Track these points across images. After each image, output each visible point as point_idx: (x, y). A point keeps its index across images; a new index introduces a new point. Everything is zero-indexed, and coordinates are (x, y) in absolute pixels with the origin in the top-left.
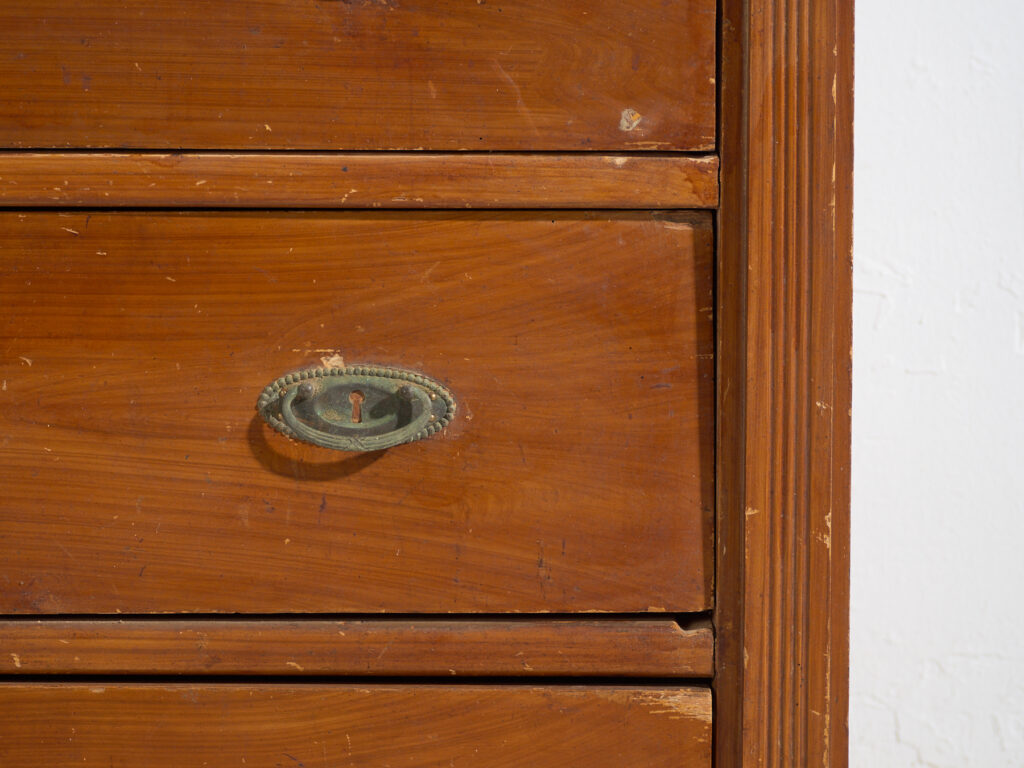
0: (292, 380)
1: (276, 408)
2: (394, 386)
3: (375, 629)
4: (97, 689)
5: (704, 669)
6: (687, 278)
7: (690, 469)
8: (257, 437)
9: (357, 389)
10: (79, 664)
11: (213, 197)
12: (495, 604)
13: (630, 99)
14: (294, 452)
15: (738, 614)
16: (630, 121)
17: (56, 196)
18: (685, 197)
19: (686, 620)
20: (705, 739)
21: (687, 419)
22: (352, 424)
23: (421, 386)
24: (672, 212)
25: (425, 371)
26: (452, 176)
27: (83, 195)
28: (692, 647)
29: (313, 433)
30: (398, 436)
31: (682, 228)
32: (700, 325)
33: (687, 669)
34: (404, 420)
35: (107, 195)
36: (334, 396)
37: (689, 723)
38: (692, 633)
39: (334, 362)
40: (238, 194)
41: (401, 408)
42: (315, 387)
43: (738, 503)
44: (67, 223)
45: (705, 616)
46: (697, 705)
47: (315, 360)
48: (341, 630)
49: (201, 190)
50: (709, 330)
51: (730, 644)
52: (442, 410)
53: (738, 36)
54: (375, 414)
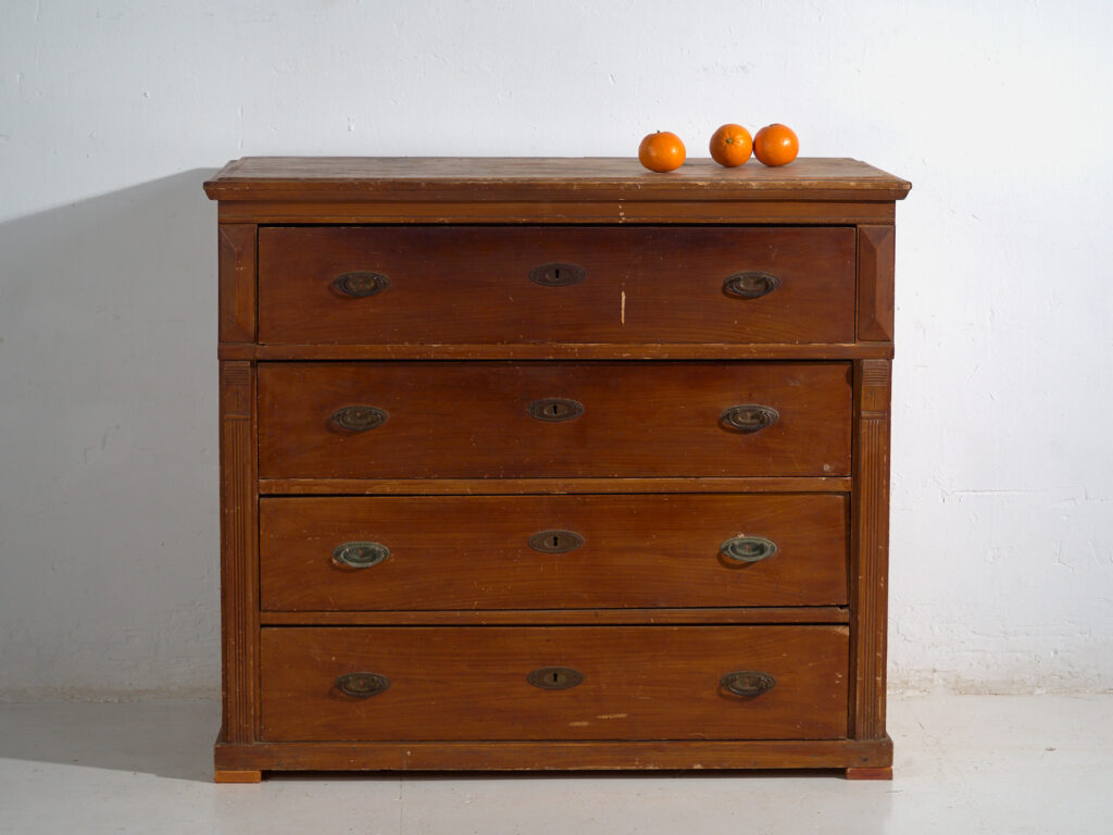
0: (730, 541)
1: (726, 548)
2: (759, 543)
3: (754, 610)
4: (675, 628)
5: (847, 620)
6: (842, 512)
7: (843, 565)
8: (720, 557)
9: (749, 544)
10: (670, 621)
11: (707, 490)
12: (788, 603)
13: (826, 461)
14: (730, 561)
15: (857, 606)
16: (827, 468)
17: (663, 490)
18: (842, 489)
19: (842, 607)
20: (847, 640)
21: (843, 550)
22: (747, 553)
23: (767, 543)
24: (838, 493)
25: (769, 539)
26: (774, 483)
27: (671, 489)
28: (843, 615)
29: (736, 556)
30: (761, 557)
31: (841, 497)
32: (846, 524)
33: (842, 621)
34: (762, 552)
35: (677, 490)
36: (742, 546)
37: (842, 636)
38: (843, 611)
39: (742, 536)
40: (715, 489)
41: (761, 549)
42: (736, 543)
43: (857, 574)
44: (665, 497)
45: (847, 606)
46: (845, 631)
47: (736, 535)
48: (744, 611)
49: (704, 488)
50: (849, 526)
51: (854, 613)
52: (773, 549)
53: (858, 442)
54: (754, 550)
